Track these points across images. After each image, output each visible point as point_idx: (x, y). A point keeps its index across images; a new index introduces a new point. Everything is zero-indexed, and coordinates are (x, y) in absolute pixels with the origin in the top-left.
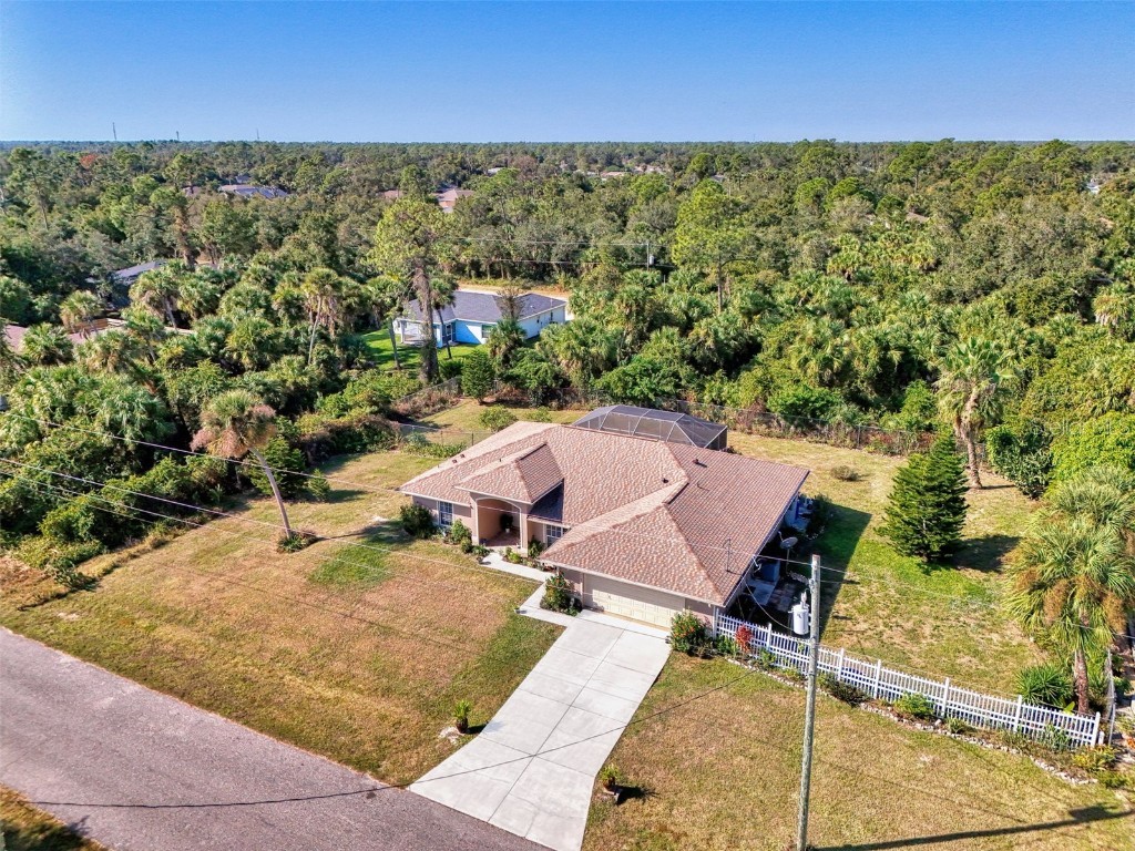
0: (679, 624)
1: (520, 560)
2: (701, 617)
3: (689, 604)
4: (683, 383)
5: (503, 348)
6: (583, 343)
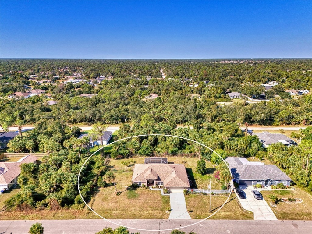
1: (155, 188)
2: (186, 189)
3: (185, 188)
4: (152, 150)
5: (118, 148)
6: (135, 146)
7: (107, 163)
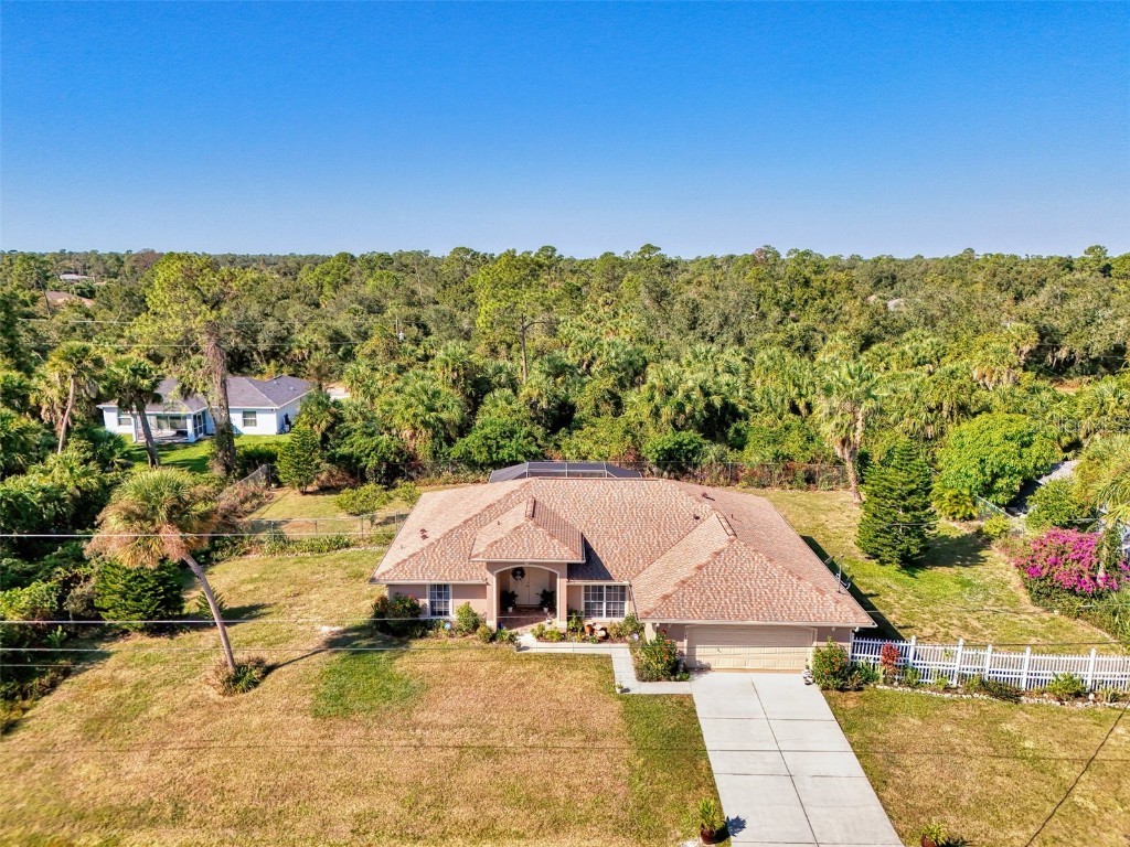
0: (823, 659)
1: (562, 638)
2: (837, 644)
4: (540, 442)
5: (324, 425)
6: (431, 409)
7: (247, 506)
